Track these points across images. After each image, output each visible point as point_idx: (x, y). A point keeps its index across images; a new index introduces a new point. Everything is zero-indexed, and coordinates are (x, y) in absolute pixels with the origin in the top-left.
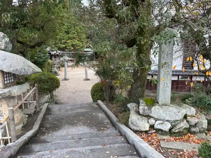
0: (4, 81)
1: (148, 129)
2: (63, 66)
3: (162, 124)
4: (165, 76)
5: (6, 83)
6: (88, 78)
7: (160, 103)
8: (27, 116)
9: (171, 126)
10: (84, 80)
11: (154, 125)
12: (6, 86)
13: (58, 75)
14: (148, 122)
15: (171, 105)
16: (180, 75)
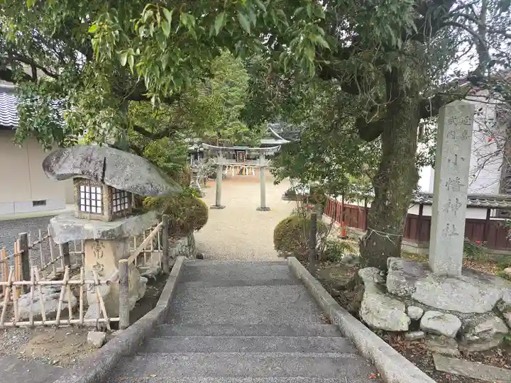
0: (112, 206)
1: (405, 328)
2: (214, 177)
3: (439, 318)
4: (450, 209)
5: (115, 210)
6: (267, 206)
7: (436, 270)
8: (146, 280)
9: (463, 324)
10: (258, 209)
11: (420, 319)
12: (114, 217)
13: (201, 197)
14: (406, 312)
15: (464, 278)
16: (493, 208)
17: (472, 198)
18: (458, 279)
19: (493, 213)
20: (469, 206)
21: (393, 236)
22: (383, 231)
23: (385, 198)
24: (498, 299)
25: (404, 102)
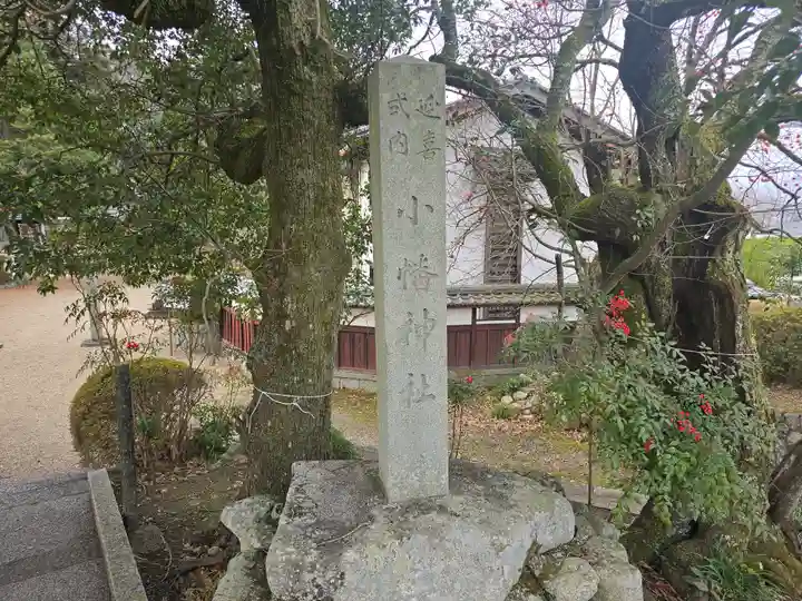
16: (479, 306)
17: (452, 293)
18: (442, 509)
19: (480, 313)
20: (449, 306)
21: (310, 401)
22: (286, 392)
23: (282, 316)
24: (528, 544)
25: (299, 80)
